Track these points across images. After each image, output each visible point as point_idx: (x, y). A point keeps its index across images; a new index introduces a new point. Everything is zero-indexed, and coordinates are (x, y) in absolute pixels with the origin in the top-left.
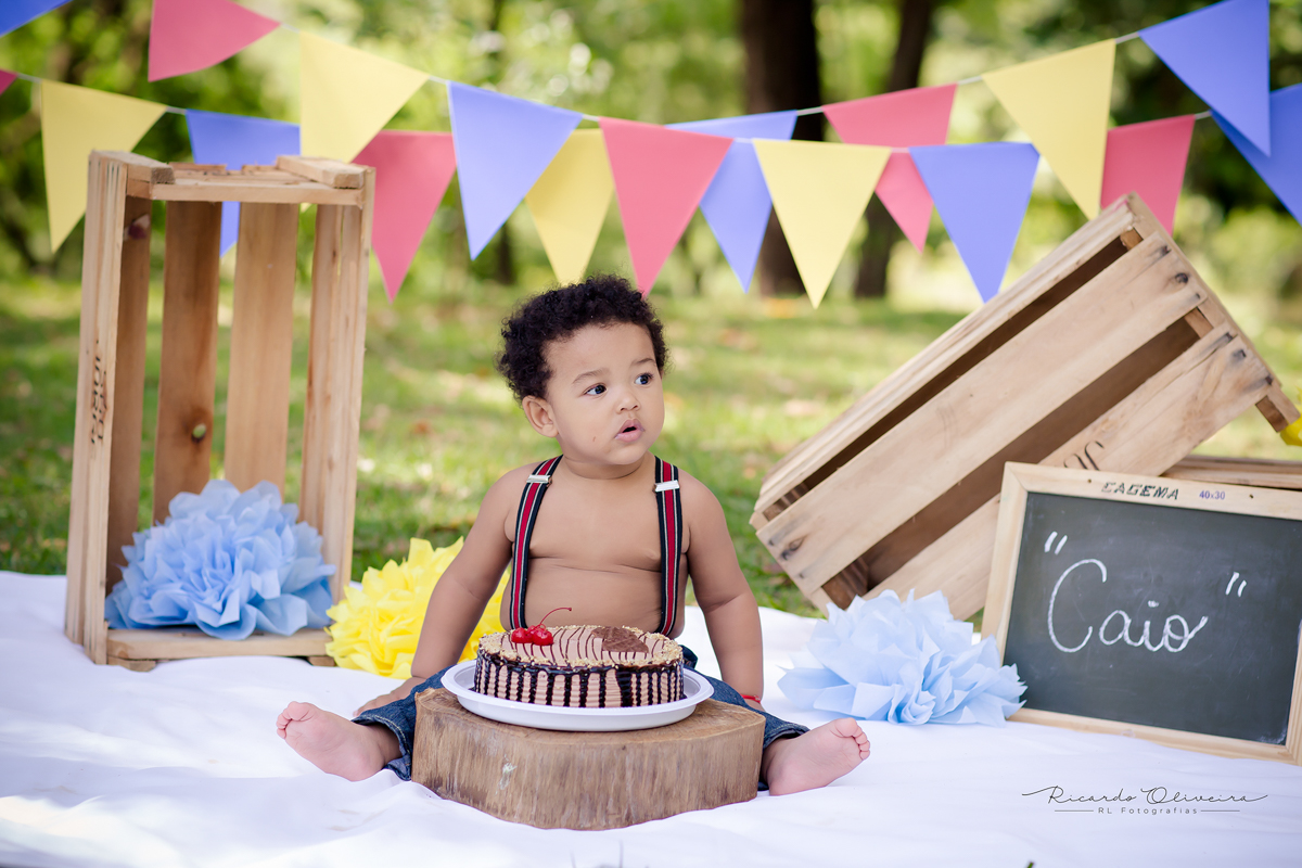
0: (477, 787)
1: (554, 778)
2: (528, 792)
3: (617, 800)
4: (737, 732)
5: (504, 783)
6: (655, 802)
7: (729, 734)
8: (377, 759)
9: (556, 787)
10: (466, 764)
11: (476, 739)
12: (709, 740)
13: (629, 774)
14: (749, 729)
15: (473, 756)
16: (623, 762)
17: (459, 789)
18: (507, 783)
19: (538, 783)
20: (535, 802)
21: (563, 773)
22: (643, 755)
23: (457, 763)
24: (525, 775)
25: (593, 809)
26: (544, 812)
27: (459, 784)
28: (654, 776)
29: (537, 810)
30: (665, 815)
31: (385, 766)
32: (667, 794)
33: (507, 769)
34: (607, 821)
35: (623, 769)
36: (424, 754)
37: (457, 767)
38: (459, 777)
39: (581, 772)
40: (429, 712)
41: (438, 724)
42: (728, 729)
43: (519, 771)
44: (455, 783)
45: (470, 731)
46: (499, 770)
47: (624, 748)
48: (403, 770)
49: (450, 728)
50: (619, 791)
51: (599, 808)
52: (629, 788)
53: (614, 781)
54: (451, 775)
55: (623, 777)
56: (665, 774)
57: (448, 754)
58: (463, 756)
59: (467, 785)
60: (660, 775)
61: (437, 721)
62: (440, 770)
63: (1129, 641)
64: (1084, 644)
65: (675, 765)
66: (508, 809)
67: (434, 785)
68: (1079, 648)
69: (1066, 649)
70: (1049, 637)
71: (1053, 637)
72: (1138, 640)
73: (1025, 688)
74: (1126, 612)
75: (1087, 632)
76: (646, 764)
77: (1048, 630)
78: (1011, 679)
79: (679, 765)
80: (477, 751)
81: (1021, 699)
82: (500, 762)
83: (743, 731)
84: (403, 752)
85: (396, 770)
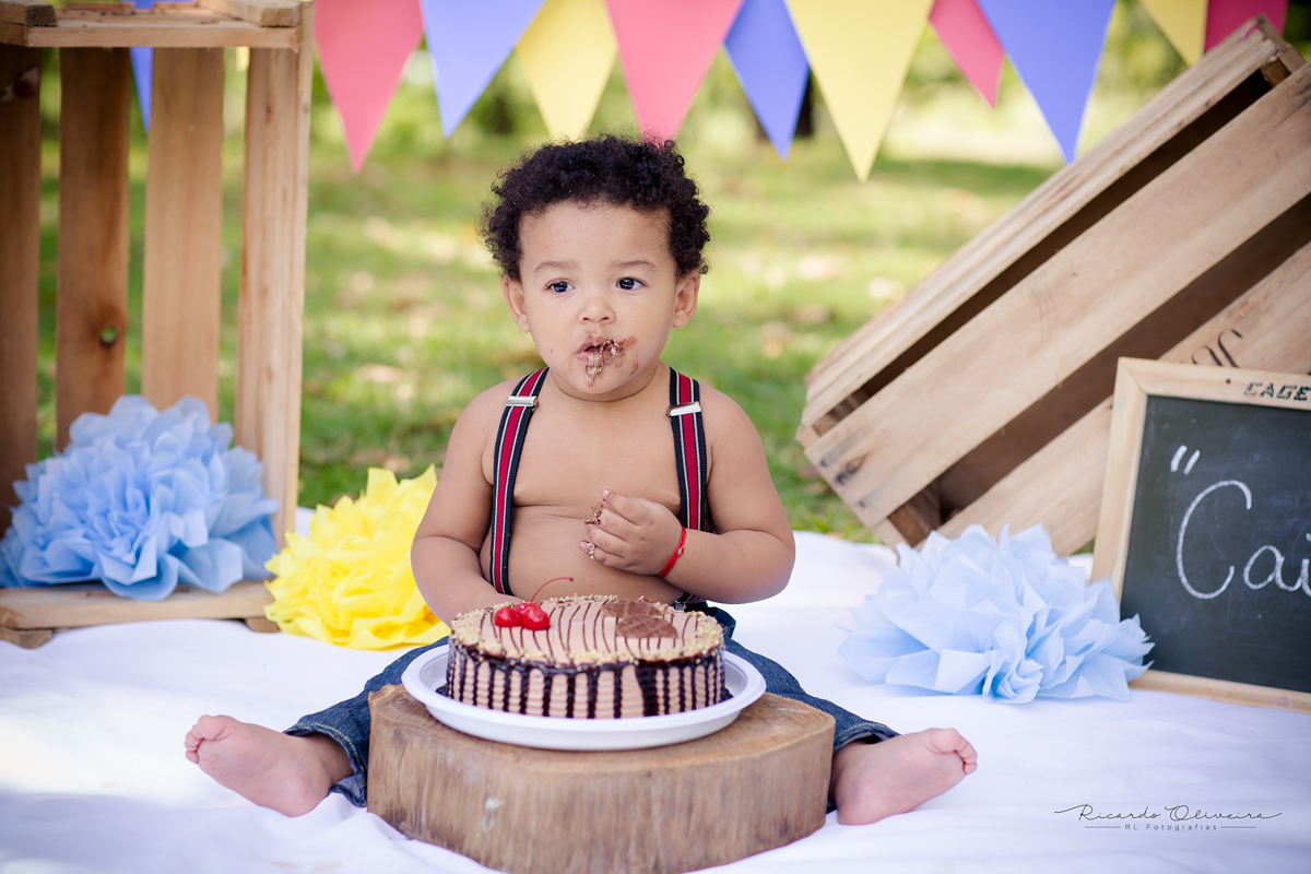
0: (451, 826)
1: (555, 818)
2: (521, 838)
3: (641, 844)
4: (799, 744)
5: (488, 822)
6: (693, 844)
7: (789, 748)
8: (320, 779)
9: (558, 830)
10: (437, 794)
11: (450, 761)
12: (762, 758)
13: (656, 809)
14: (814, 738)
15: (446, 784)
16: (648, 793)
17: (428, 827)
18: (492, 824)
19: (533, 824)
20: (531, 851)
21: (566, 812)
22: (674, 783)
23: (426, 791)
24: (515, 813)
25: (609, 857)
26: (542, 863)
27: (428, 820)
28: (690, 809)
29: (533, 861)
31: (333, 788)
32: (708, 833)
33: (492, 804)
35: (649, 803)
36: (382, 777)
37: (425, 798)
38: (428, 811)
39: (591, 810)
40: (387, 723)
41: (399, 739)
42: (787, 739)
43: (507, 807)
44: (424, 819)
45: (441, 750)
46: (481, 806)
47: (649, 775)
48: (357, 793)
49: (416, 745)
50: (643, 832)
51: (617, 856)
52: (657, 828)
53: (635, 820)
54: (418, 807)
55: (648, 814)
56: (704, 806)
57: (413, 779)
58: (432, 783)
59: (438, 823)
60: (697, 807)
61: (398, 734)
62: (403, 800)
63: (1282, 585)
64: (1224, 588)
65: (717, 794)
66: (494, 859)
67: (395, 819)
68: (1217, 593)
69: (1201, 596)
70: (1179, 579)
71: (1184, 580)
72: (1293, 584)
73: (1151, 645)
74: (1278, 548)
75: (1228, 574)
76: (678, 796)
77: (1177, 572)
78: (1134, 636)
79: (724, 793)
80: (450, 777)
81: (1146, 659)
82: (482, 794)
83: (807, 741)
84: (355, 770)
85: (348, 793)
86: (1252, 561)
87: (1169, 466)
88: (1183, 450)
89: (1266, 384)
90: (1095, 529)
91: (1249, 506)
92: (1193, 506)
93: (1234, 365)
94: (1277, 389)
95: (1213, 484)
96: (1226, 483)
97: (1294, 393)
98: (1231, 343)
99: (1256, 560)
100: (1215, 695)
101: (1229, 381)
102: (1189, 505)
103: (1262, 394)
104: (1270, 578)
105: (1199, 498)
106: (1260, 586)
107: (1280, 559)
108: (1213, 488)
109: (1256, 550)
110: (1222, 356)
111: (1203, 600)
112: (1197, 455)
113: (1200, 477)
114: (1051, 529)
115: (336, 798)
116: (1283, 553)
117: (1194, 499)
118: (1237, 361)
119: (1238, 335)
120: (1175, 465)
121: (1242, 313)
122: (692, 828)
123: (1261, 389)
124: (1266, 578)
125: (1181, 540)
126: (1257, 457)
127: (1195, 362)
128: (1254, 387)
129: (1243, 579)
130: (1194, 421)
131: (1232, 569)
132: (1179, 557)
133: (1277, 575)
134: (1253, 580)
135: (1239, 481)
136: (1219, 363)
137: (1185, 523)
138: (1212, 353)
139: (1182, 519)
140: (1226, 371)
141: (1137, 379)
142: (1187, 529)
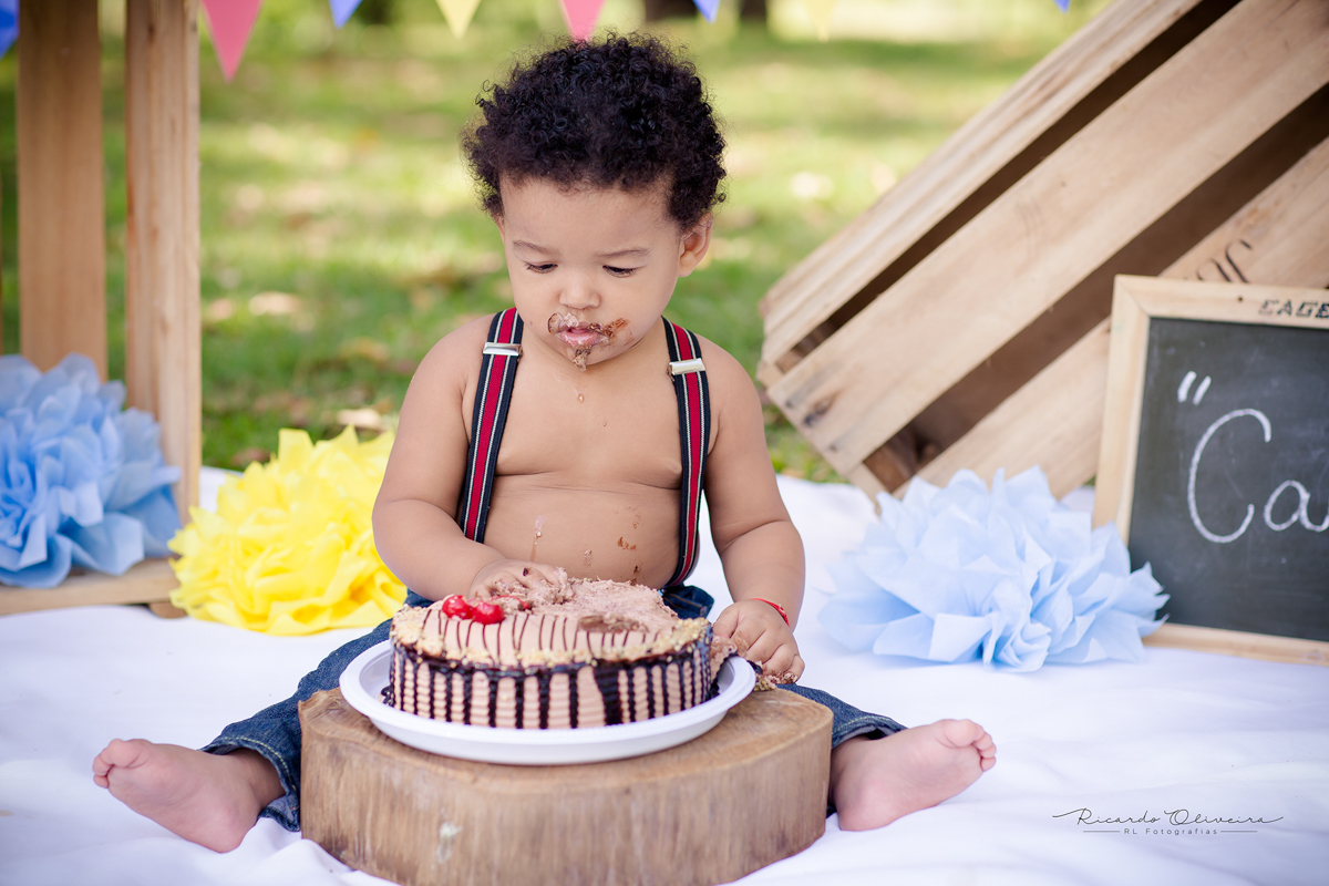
0: (401, 856)
1: (522, 844)
2: (483, 868)
3: (621, 871)
4: (796, 745)
5: (443, 852)
6: (680, 867)
7: (784, 751)
8: (248, 804)
9: (526, 859)
10: (383, 819)
11: (396, 782)
12: (757, 764)
13: (637, 830)
14: (811, 736)
15: (392, 808)
16: (627, 812)
17: (374, 856)
18: (449, 854)
19: (497, 853)
21: (535, 837)
22: (656, 799)
23: (369, 815)
24: (475, 842)
27: (373, 848)
28: (676, 828)
31: (263, 811)
32: (697, 854)
33: (447, 831)
35: (628, 823)
36: (317, 800)
37: (368, 823)
38: (373, 838)
39: (563, 834)
40: (321, 738)
41: (336, 756)
42: (782, 739)
43: (466, 834)
44: (368, 847)
45: (385, 769)
46: (434, 833)
47: (628, 791)
48: (289, 816)
49: (355, 763)
50: (623, 856)
52: (639, 851)
53: (614, 843)
54: (361, 833)
55: (628, 835)
56: (692, 823)
57: (354, 802)
58: (376, 807)
59: (385, 852)
60: (684, 825)
61: (334, 751)
62: (343, 826)
63: (1308, 524)
64: (1243, 529)
65: (706, 809)
67: (334, 847)
68: (1236, 536)
69: (1216, 539)
70: (1191, 521)
71: (1197, 522)
72: (1320, 522)
73: (1164, 599)
74: (1303, 483)
75: (1246, 513)
76: (662, 813)
77: (1188, 512)
78: (1146, 590)
79: (713, 807)
80: (398, 801)
81: (1159, 614)
82: (435, 820)
83: (802, 742)
84: (287, 790)
85: (280, 817)
86: (1273, 499)
87: (1176, 395)
88: (1191, 377)
89: (1283, 301)
90: (1096, 465)
91: (1268, 437)
92: (1205, 439)
93: (1244, 280)
94: (1295, 307)
95: (1226, 412)
96: (1240, 413)
97: (1315, 310)
98: (1239, 255)
99: (1279, 498)
100: (1237, 650)
101: (1241, 299)
102: (1200, 437)
103: (1279, 312)
104: (1294, 518)
105: (1212, 430)
106: (1284, 526)
107: (1305, 496)
108: (1226, 418)
109: (1277, 486)
110: (1230, 271)
111: (1221, 545)
112: (1207, 382)
113: (1211, 407)
114: (1046, 469)
115: (266, 823)
116: (1308, 488)
117: (1204, 430)
118: (1247, 275)
119: (1247, 246)
120: (1183, 394)
121: (1251, 221)
122: (679, 849)
123: (1277, 307)
124: (1289, 517)
125: (1193, 478)
126: (1275, 383)
127: (1200, 278)
128: (1270, 306)
129: (1263, 520)
130: (1202, 344)
131: (1251, 509)
132: (1191, 497)
133: (1302, 514)
134: (1277, 518)
135: (1256, 409)
136: (1227, 278)
137: (1197, 458)
138: (1219, 267)
139: (1192, 454)
140: (1236, 288)
141: (1137, 299)
142: (1200, 464)
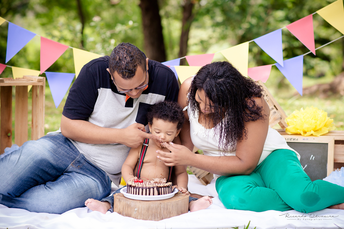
0: (129, 213)
1: (146, 211)
2: (141, 214)
3: (160, 215)
6: (168, 215)
7: (182, 199)
9: (147, 213)
10: (126, 209)
11: (128, 204)
12: (178, 201)
13: (162, 209)
14: (186, 198)
15: (128, 207)
16: (161, 206)
18: (136, 212)
19: (143, 212)
20: (142, 216)
21: (148, 209)
22: (165, 205)
23: (124, 209)
24: (140, 211)
25: (155, 217)
26: (144, 218)
27: (125, 213)
28: (167, 209)
30: (170, 217)
31: (108, 210)
32: (170, 213)
33: (136, 209)
34: (158, 219)
35: (161, 208)
36: (117, 207)
38: (125, 212)
39: (152, 209)
40: (117, 198)
41: (120, 201)
43: (138, 210)
45: (127, 202)
46: (134, 210)
47: (161, 204)
48: (112, 211)
49: (122, 201)
50: (160, 213)
52: (162, 212)
54: (123, 211)
56: (169, 209)
57: (122, 207)
58: (125, 207)
59: (127, 213)
62: (121, 210)
66: (137, 218)
76: (165, 207)
79: (172, 207)
80: (129, 206)
82: (134, 208)
83: (185, 199)
122: (168, 212)
